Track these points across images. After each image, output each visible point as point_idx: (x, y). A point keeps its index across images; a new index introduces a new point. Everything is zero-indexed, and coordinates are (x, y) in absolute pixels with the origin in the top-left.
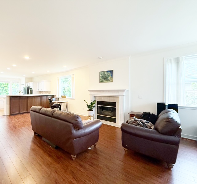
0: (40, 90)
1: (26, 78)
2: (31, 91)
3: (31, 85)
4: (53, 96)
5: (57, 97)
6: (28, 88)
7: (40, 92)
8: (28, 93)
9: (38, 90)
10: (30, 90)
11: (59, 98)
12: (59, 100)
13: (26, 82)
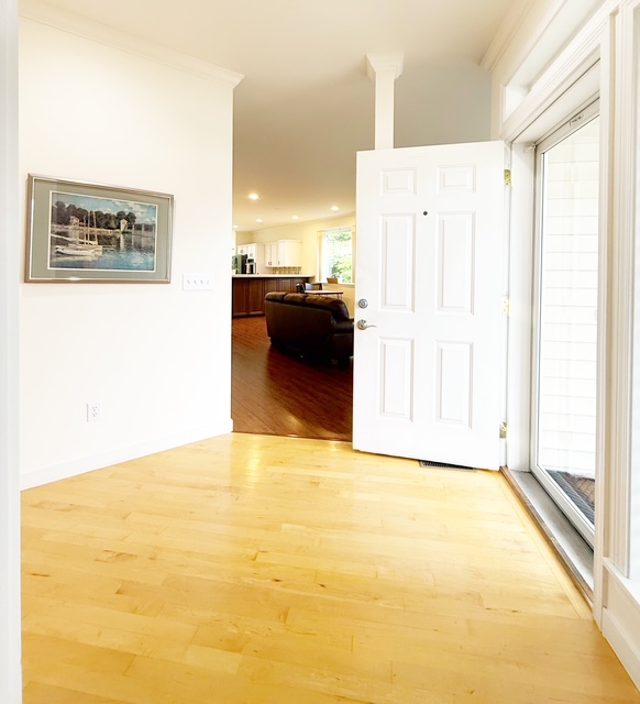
0: (274, 265)
1: (238, 234)
2: (252, 266)
3: (251, 251)
4: (307, 280)
5: (317, 281)
6: (244, 258)
7: (275, 269)
8: (244, 272)
9: (270, 263)
10: (248, 265)
11: (320, 285)
12: (321, 289)
13: (237, 245)
